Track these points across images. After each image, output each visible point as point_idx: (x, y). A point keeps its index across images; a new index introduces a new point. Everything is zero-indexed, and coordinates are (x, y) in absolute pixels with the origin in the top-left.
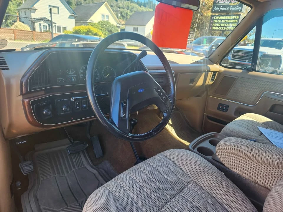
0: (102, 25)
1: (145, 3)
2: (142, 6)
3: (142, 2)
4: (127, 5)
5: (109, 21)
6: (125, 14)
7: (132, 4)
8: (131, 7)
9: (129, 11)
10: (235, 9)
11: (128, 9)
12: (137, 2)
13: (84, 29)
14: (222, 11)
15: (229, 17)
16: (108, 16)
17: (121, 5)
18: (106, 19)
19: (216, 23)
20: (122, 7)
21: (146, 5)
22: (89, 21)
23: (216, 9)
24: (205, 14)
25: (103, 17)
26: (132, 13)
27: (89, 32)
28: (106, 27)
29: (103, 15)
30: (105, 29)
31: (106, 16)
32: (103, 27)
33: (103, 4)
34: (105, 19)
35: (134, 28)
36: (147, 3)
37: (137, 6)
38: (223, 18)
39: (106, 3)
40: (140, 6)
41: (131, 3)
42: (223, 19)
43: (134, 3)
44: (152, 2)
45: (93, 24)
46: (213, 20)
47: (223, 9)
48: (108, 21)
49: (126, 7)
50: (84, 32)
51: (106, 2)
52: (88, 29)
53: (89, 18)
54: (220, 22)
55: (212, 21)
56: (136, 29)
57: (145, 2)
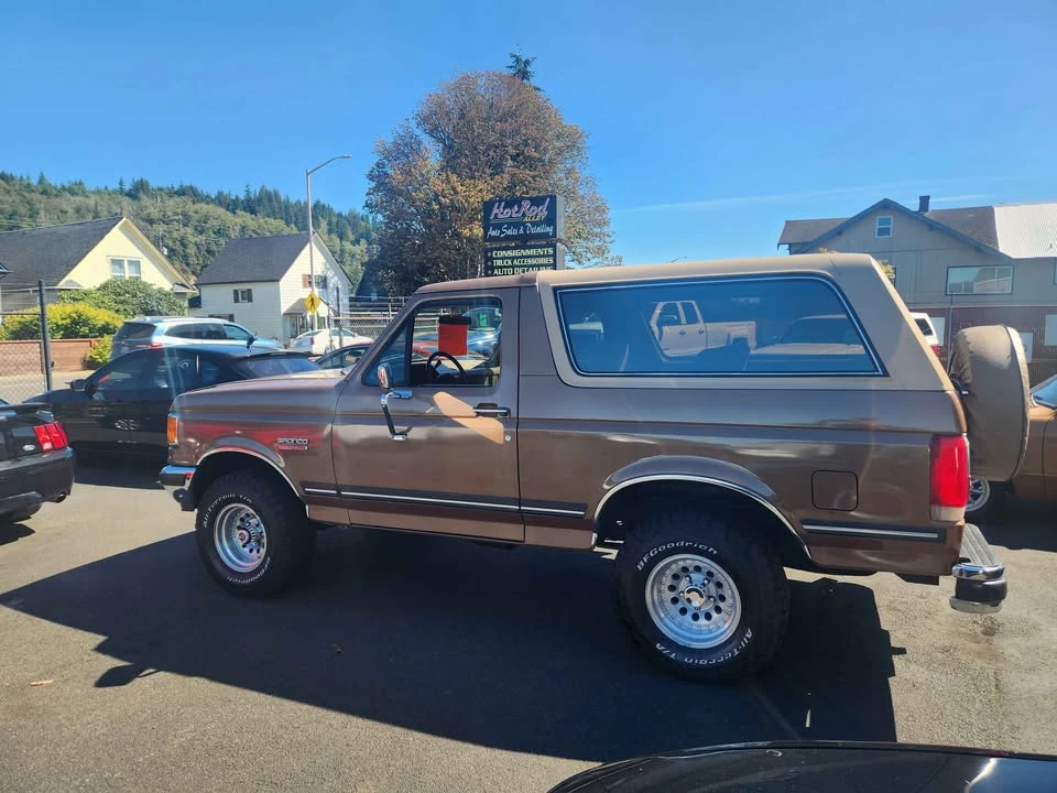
0: (120, 295)
1: (248, 200)
2: (238, 211)
3: (237, 198)
4: (179, 211)
5: (143, 279)
6: (178, 243)
7: (198, 206)
8: (196, 217)
9: (189, 230)
10: (539, 230)
11: (185, 225)
12: (216, 198)
13: (59, 318)
14: (508, 238)
15: (528, 252)
16: (136, 264)
17: (155, 213)
18: (130, 271)
19: (501, 267)
20: (159, 220)
21: (257, 208)
22: (61, 285)
23: (493, 233)
24: (466, 232)
25: (117, 267)
26: (203, 238)
27: (77, 324)
28: (135, 301)
29: (117, 263)
30: (130, 307)
31: (130, 262)
32: (122, 302)
33: (114, 225)
34: (128, 273)
35: (236, 292)
36: (259, 200)
37: (221, 211)
38: (515, 253)
39: (125, 222)
40: (234, 213)
41: (194, 203)
42: (517, 258)
43: (207, 203)
44: (276, 194)
45: (78, 296)
46: (492, 259)
47: (509, 232)
48: (137, 278)
49: (176, 218)
50: (58, 326)
51: (124, 219)
52: (74, 315)
53: (64, 276)
54: (510, 263)
55: (489, 263)
56: (246, 295)
57: (248, 194)
